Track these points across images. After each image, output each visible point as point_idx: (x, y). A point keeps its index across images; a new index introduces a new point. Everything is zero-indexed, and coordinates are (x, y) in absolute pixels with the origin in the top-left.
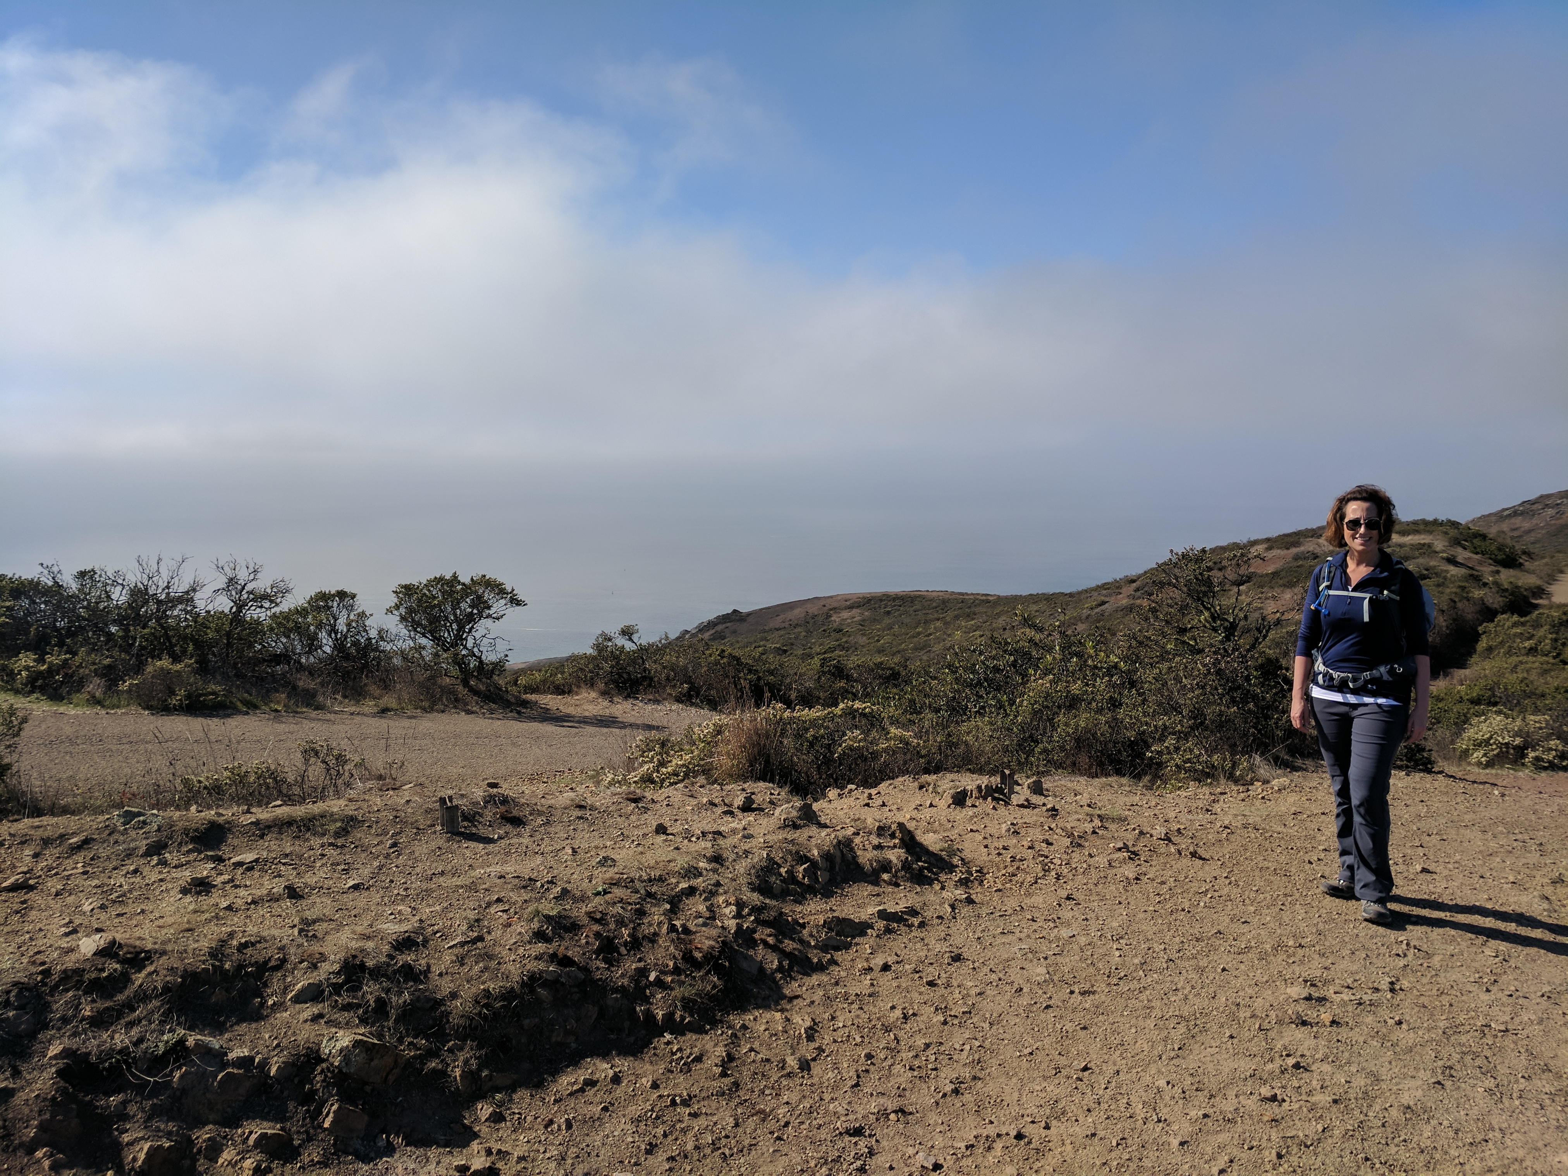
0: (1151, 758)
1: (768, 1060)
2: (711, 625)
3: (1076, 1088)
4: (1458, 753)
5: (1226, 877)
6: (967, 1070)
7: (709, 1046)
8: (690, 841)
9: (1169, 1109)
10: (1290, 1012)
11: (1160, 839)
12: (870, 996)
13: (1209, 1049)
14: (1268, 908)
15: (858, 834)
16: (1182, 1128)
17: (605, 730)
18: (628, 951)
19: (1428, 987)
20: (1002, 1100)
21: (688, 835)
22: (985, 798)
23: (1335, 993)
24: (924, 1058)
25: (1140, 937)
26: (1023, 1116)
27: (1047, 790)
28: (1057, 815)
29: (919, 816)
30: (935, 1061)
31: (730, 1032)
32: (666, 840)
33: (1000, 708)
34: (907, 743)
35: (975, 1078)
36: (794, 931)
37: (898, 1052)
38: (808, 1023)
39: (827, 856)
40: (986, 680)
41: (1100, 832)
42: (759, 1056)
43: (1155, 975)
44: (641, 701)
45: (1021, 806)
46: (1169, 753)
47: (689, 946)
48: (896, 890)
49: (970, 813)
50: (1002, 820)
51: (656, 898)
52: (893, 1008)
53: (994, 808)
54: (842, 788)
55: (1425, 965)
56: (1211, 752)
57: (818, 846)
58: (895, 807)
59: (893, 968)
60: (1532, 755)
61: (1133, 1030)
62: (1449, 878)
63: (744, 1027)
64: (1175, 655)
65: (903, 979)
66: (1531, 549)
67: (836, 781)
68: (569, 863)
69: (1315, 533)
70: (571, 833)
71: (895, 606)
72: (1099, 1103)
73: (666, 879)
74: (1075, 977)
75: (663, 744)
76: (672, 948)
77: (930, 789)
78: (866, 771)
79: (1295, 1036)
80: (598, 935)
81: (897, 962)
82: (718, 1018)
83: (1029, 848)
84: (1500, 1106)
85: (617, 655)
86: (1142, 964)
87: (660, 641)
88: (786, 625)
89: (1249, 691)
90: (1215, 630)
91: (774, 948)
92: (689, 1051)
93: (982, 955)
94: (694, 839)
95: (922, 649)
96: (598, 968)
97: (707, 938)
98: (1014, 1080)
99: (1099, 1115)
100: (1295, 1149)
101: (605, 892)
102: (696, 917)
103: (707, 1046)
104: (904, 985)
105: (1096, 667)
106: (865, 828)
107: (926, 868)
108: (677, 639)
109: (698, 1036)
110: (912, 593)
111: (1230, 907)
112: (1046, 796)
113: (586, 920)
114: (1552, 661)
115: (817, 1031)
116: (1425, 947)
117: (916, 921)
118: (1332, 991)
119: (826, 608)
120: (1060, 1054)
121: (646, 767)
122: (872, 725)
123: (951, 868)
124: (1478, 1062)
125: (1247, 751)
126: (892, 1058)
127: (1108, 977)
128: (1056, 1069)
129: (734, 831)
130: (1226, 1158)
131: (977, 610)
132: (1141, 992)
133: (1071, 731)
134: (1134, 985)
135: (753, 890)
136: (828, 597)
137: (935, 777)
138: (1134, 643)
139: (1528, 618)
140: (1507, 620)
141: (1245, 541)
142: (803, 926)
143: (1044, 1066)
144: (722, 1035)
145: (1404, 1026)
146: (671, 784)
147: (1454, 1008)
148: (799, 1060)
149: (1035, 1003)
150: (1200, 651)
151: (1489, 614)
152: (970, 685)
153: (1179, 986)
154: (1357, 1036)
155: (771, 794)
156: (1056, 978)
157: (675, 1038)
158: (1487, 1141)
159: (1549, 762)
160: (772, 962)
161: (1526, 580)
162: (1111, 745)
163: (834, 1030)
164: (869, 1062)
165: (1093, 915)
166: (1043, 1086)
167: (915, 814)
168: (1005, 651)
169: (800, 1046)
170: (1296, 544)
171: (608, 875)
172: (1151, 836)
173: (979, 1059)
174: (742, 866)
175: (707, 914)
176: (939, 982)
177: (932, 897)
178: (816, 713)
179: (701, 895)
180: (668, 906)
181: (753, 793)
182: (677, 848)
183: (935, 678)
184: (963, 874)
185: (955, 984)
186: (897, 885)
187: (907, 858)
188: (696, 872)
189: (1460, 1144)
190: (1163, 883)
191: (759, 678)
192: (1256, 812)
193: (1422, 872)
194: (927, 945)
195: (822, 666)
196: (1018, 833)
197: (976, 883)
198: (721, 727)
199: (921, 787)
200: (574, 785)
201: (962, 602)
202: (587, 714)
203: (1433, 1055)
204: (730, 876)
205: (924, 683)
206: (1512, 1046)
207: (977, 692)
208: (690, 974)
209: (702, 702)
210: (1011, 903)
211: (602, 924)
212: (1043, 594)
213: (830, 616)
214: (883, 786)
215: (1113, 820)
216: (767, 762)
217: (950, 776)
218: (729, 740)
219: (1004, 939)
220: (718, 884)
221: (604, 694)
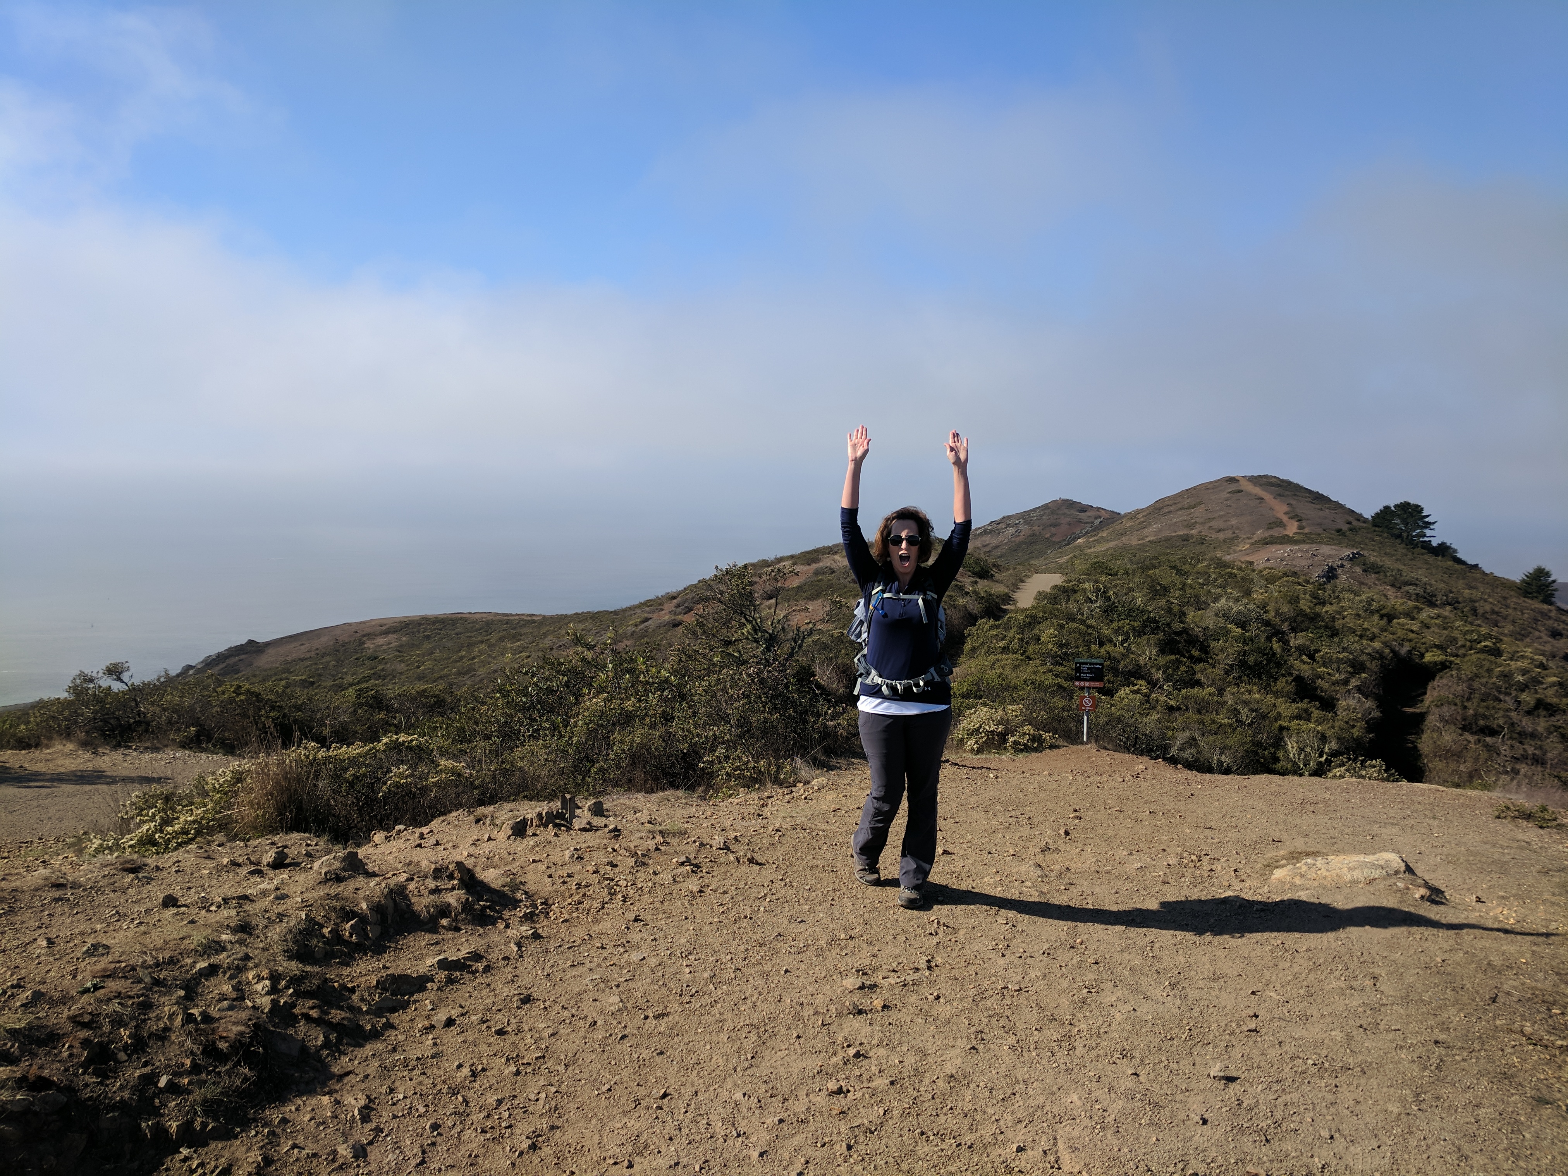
0: (703, 769)
1: (315, 1155)
2: (220, 658)
3: (657, 1118)
4: (955, 742)
5: (782, 880)
6: (544, 1120)
7: (240, 1153)
8: (209, 911)
9: (746, 1121)
10: (847, 1003)
11: (720, 849)
12: (433, 1057)
13: (779, 1053)
14: (820, 905)
15: (412, 879)
16: (761, 1138)
17: (88, 788)
18: (129, 1056)
19: (957, 960)
20: (582, 1147)
21: (205, 904)
22: (546, 826)
23: (884, 978)
24: (496, 1117)
25: (708, 950)
26: (605, 1159)
27: (607, 810)
28: (619, 835)
29: (477, 852)
30: (509, 1117)
31: (266, 1131)
32: (177, 914)
33: (555, 730)
34: (459, 775)
35: (553, 1128)
36: (341, 997)
37: (468, 1115)
38: (362, 1102)
39: (377, 908)
40: (539, 702)
41: (663, 848)
42: (304, 1152)
43: (725, 987)
44: (135, 750)
45: (584, 830)
46: (720, 762)
47: (211, 1037)
48: (457, 934)
49: (532, 843)
50: (564, 847)
51: (165, 986)
52: (460, 1066)
53: (556, 835)
54: (388, 829)
55: (953, 940)
56: (757, 757)
57: (366, 898)
58: (451, 844)
59: (457, 1022)
60: (1011, 739)
61: (708, 1047)
62: (964, 857)
63: (284, 1121)
64: (722, 668)
65: (469, 1033)
66: (999, 562)
67: (380, 822)
68: (43, 958)
69: (830, 550)
70: (46, 920)
71: (435, 629)
72: (680, 1129)
73: (178, 961)
74: (648, 1001)
75: (167, 799)
76: (189, 1042)
77: (488, 821)
78: (414, 809)
79: (855, 1026)
80: (86, 1043)
81: (462, 1015)
82: (251, 1116)
83: (594, 872)
84: (1022, 1059)
85: (103, 697)
86: (711, 977)
87: (158, 680)
88: (313, 654)
89: (788, 698)
90: (756, 641)
91: (318, 1022)
92: (213, 1164)
93: (553, 992)
94: (213, 908)
95: (465, 673)
96: (86, 1085)
97: (234, 1023)
98: (594, 1121)
99: (681, 1142)
100: (862, 1138)
101: (96, 988)
102: (220, 1001)
103: (237, 1154)
104: (471, 1038)
105: (647, 682)
106: (419, 872)
107: (488, 907)
108: (178, 675)
109: (224, 1143)
110: (453, 616)
111: (787, 909)
112: (607, 817)
113: (69, 1027)
114: (1020, 657)
115: (374, 1109)
116: (951, 924)
117: (480, 966)
118: (881, 977)
119: (358, 635)
120: (638, 1085)
121: (145, 827)
122: (421, 759)
123: (515, 904)
124: (1002, 1023)
125: (789, 756)
126: (461, 1123)
127: (681, 995)
128: (635, 1101)
129: (264, 893)
130: (803, 1160)
131: (523, 630)
132: (712, 1006)
133: (626, 748)
134: (706, 1000)
135: (290, 958)
136: (361, 623)
137: (491, 808)
138: (684, 657)
139: (1000, 622)
140: (985, 624)
141: (772, 558)
142: (353, 990)
143: (623, 1100)
144: (256, 1135)
145: (942, 1000)
146: (180, 845)
147: (979, 977)
148: (353, 1147)
149: (611, 1035)
150: (745, 662)
151: (972, 619)
152: (524, 709)
153: (747, 995)
154: (904, 1016)
155: (308, 845)
156: (629, 1005)
157: (195, 1152)
158: (1014, 1094)
159: (1024, 745)
160: (316, 1038)
161: (998, 589)
162: (665, 758)
163: (394, 1104)
164: (435, 1133)
165: (662, 934)
166: (624, 1122)
167: (472, 850)
168: (558, 672)
169: (353, 1130)
170: (816, 560)
171: (99, 967)
172: (711, 846)
173: (556, 1107)
174: (275, 933)
175: (234, 995)
176: (509, 1029)
177: (496, 938)
178: (356, 750)
179: (225, 973)
180: (182, 993)
181: (285, 847)
182: (192, 922)
183: (484, 703)
184: (528, 908)
185: (526, 1028)
186: (457, 929)
187: (468, 899)
188: (217, 947)
189: (995, 1102)
190: (725, 892)
191: (285, 715)
192: (802, 812)
193: (943, 854)
194: (494, 990)
195: (358, 697)
196: (582, 858)
197: (542, 916)
198: (241, 773)
199: (478, 821)
200: (46, 857)
201: (507, 623)
202: (62, 770)
203: (967, 1023)
204: (261, 945)
205: (473, 709)
206: (1025, 1003)
207: (530, 715)
208: (213, 1070)
209: (214, 746)
210: (579, 933)
211: (91, 1029)
212: (589, 613)
213: (364, 643)
214: (435, 824)
215: (674, 834)
216: (299, 809)
217: (507, 806)
218: (252, 788)
219: (575, 972)
220: (247, 957)
221: (85, 744)
